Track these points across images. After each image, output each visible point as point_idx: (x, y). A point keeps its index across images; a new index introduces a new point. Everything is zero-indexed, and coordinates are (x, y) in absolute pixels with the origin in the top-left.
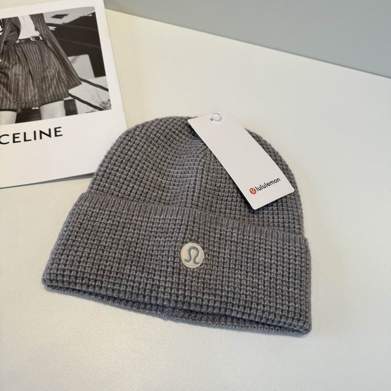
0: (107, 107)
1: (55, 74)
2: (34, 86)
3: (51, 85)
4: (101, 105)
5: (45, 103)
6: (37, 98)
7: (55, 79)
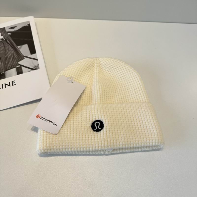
0: (37, 68)
1: (12, 55)
7: (11, 58)
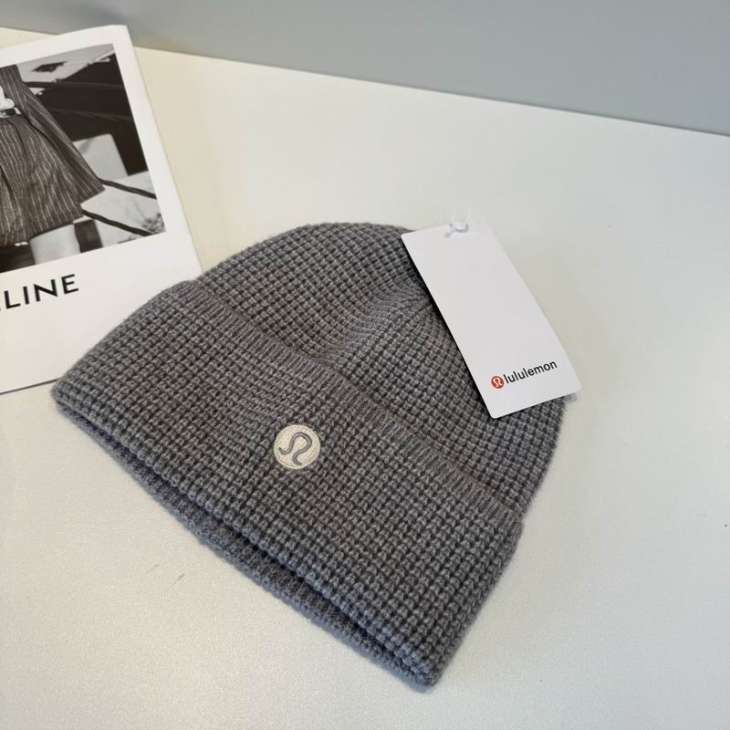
0: (157, 228)
1: (52, 176)
2: (14, 204)
3: (47, 198)
4: (145, 226)
5: (40, 233)
6: (22, 224)
7: (52, 186)
